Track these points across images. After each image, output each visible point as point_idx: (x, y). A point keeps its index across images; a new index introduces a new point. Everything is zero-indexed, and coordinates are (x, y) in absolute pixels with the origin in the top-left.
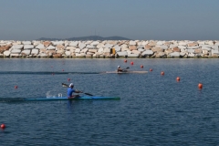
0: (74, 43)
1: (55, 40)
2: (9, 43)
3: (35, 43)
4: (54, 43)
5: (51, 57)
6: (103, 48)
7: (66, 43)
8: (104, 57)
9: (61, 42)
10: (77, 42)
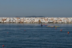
0: (27, 18)
1: (21, 17)
2: (6, 18)
3: (14, 18)
4: (20, 18)
5: (19, 23)
6: (36, 20)
7: (24, 18)
8: (37, 23)
9: (23, 18)
10: (28, 18)
